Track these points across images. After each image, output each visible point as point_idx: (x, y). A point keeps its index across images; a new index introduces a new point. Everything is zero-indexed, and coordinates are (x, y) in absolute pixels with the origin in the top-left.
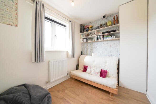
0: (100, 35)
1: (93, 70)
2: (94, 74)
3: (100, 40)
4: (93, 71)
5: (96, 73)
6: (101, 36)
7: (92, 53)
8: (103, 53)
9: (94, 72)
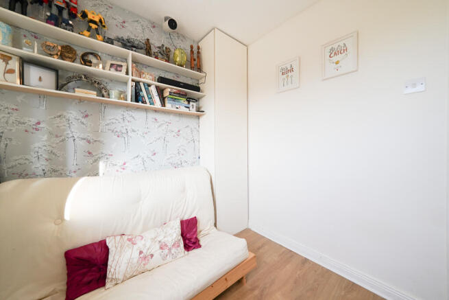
0: (149, 86)
1: (153, 240)
2: (164, 258)
3: (148, 105)
4: (155, 250)
5: (170, 249)
6: (153, 90)
7: (96, 161)
8: (153, 158)
9: (161, 248)
